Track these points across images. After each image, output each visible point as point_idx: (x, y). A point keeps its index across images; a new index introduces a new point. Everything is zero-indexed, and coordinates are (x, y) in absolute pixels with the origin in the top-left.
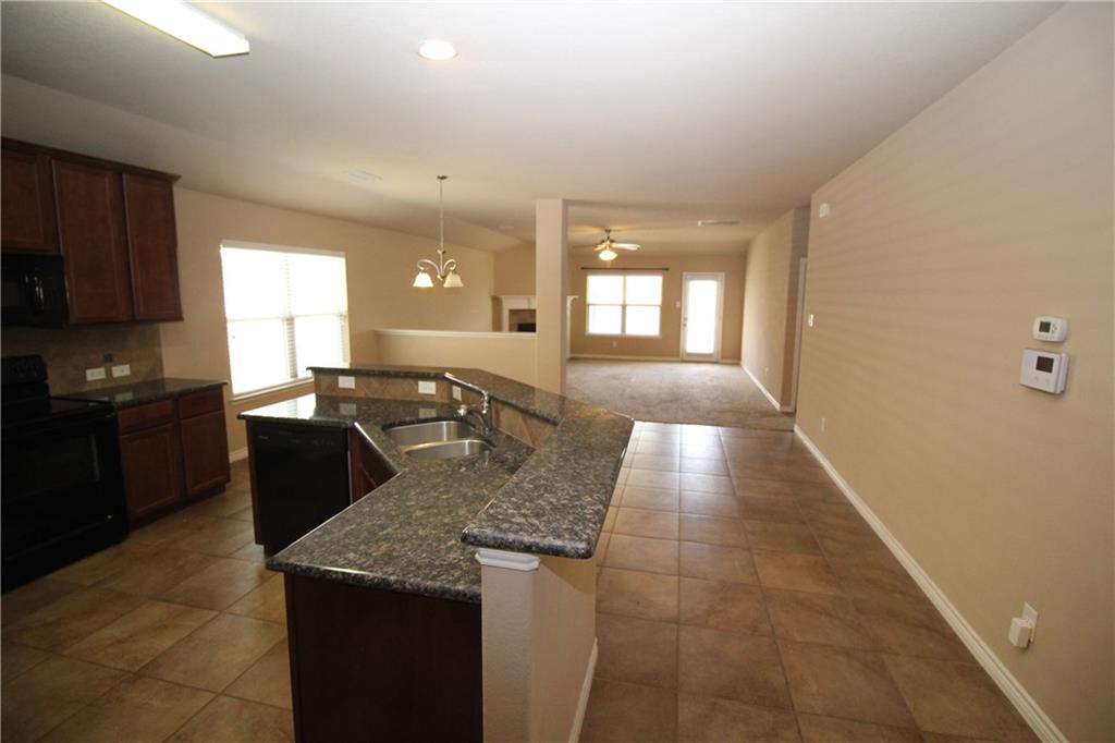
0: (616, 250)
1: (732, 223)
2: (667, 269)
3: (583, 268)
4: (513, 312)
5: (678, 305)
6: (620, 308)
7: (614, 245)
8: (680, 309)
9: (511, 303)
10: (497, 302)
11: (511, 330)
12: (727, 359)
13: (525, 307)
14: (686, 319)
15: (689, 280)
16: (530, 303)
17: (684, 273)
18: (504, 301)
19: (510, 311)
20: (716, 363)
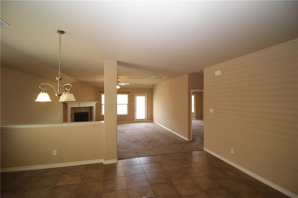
0: (120, 86)
1: (160, 78)
2: (130, 92)
3: (100, 92)
5: (133, 104)
7: (119, 84)
10: (65, 105)
12: (149, 120)
13: (78, 106)
14: (136, 108)
15: (136, 96)
16: (80, 105)
17: (135, 94)
18: (68, 104)
19: (71, 108)
20: (145, 122)
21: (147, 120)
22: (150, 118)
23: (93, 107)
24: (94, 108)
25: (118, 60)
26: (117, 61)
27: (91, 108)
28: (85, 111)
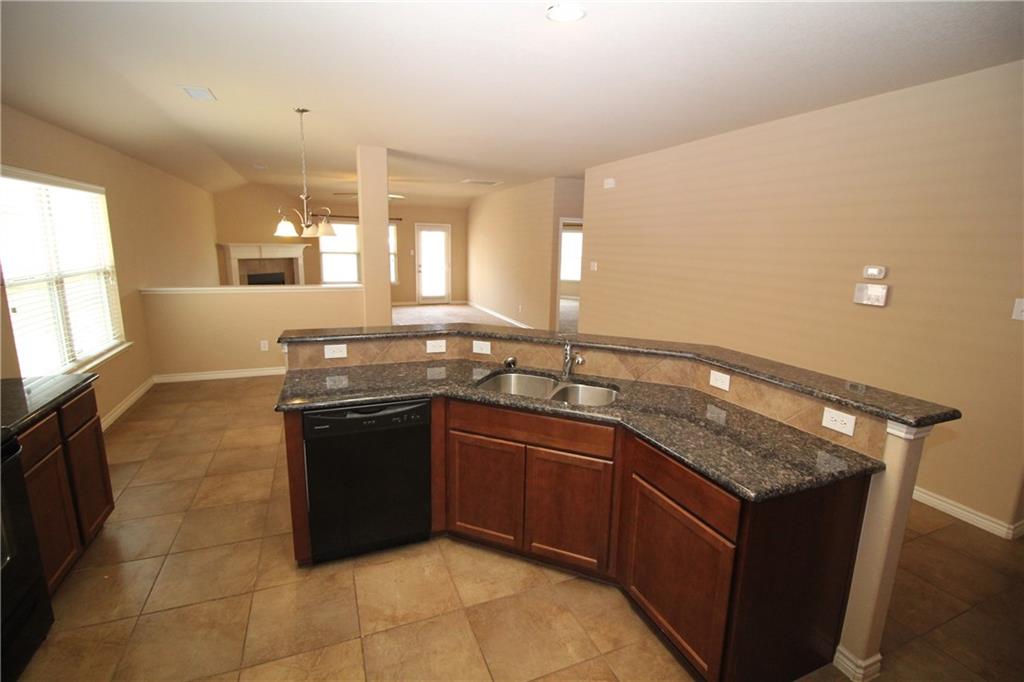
2: (401, 220)
4: (242, 262)
5: (412, 253)
6: (355, 257)
8: (414, 256)
9: (239, 252)
10: (222, 250)
11: (242, 283)
12: (457, 300)
13: (256, 256)
14: (420, 266)
15: (421, 230)
16: (261, 252)
17: (416, 224)
18: (232, 249)
19: (239, 260)
20: (447, 304)
21: (452, 299)
22: (460, 294)
23: (297, 259)
24: (301, 262)
25: (390, 147)
26: (385, 150)
27: (291, 262)
28: (277, 270)
